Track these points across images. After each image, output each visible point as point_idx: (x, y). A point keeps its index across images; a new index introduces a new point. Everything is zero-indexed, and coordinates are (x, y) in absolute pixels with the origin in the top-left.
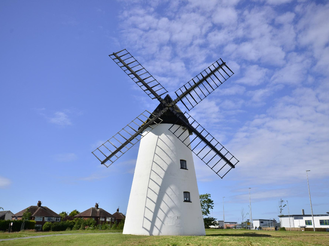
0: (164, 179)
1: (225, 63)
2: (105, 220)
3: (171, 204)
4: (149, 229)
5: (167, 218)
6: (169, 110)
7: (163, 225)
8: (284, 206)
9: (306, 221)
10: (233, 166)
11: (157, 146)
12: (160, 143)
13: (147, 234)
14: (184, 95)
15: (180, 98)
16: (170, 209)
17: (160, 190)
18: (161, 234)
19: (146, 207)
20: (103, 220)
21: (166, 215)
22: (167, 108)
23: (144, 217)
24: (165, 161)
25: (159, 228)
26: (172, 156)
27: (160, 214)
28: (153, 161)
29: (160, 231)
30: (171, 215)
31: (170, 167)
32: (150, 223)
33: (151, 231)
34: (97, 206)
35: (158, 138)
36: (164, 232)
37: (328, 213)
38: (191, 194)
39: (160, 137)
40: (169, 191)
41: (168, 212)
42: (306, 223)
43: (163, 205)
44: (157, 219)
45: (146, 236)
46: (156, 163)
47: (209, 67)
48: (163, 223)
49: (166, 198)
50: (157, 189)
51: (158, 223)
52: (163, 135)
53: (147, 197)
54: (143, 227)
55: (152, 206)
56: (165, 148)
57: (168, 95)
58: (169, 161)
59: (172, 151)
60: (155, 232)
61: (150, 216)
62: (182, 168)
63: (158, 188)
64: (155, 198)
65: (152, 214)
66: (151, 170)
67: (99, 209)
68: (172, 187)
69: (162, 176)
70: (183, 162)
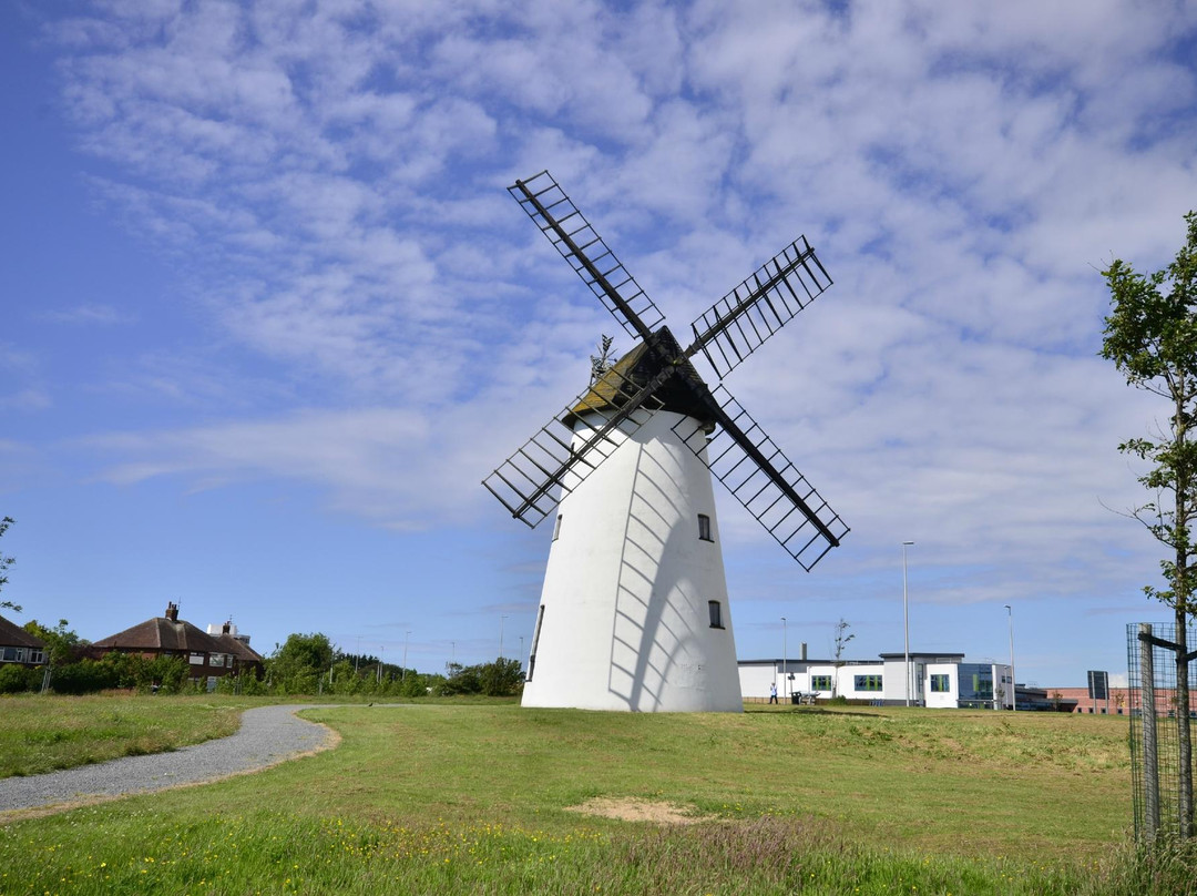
0: (662, 566)
1: (813, 249)
2: (206, 660)
3: (680, 631)
4: (628, 693)
5: (673, 668)
6: (676, 375)
7: (665, 684)
8: (848, 639)
9: (814, 678)
10: (834, 542)
11: (639, 474)
12: (647, 466)
13: (625, 707)
14: (712, 333)
15: (700, 343)
16: (680, 644)
17: (653, 594)
18: (660, 709)
19: (614, 637)
20: (197, 660)
21: (671, 659)
22: (672, 369)
23: (612, 663)
24: (663, 516)
25: (655, 693)
26: (679, 503)
27: (657, 657)
28: (630, 514)
29: (657, 700)
30: (681, 659)
31: (677, 530)
32: (630, 681)
33: (634, 700)
34: (173, 613)
35: (642, 449)
36: (667, 705)
38: (722, 606)
39: (645, 446)
40: (675, 596)
41: (676, 650)
42: (814, 684)
43: (662, 635)
44: (649, 670)
45: (622, 714)
46: (639, 521)
47: (774, 259)
48: (664, 679)
49: (668, 615)
50: (645, 591)
51: (651, 680)
52: (654, 442)
53: (617, 611)
54: (610, 690)
55: (635, 637)
56: (662, 480)
57: (665, 327)
58: (672, 517)
59: (680, 490)
60: (646, 704)
61: (630, 662)
62: (702, 538)
63: (649, 588)
64: (640, 615)
65: (635, 656)
66: (626, 537)
68: (684, 586)
69: (657, 557)
70: (704, 521)
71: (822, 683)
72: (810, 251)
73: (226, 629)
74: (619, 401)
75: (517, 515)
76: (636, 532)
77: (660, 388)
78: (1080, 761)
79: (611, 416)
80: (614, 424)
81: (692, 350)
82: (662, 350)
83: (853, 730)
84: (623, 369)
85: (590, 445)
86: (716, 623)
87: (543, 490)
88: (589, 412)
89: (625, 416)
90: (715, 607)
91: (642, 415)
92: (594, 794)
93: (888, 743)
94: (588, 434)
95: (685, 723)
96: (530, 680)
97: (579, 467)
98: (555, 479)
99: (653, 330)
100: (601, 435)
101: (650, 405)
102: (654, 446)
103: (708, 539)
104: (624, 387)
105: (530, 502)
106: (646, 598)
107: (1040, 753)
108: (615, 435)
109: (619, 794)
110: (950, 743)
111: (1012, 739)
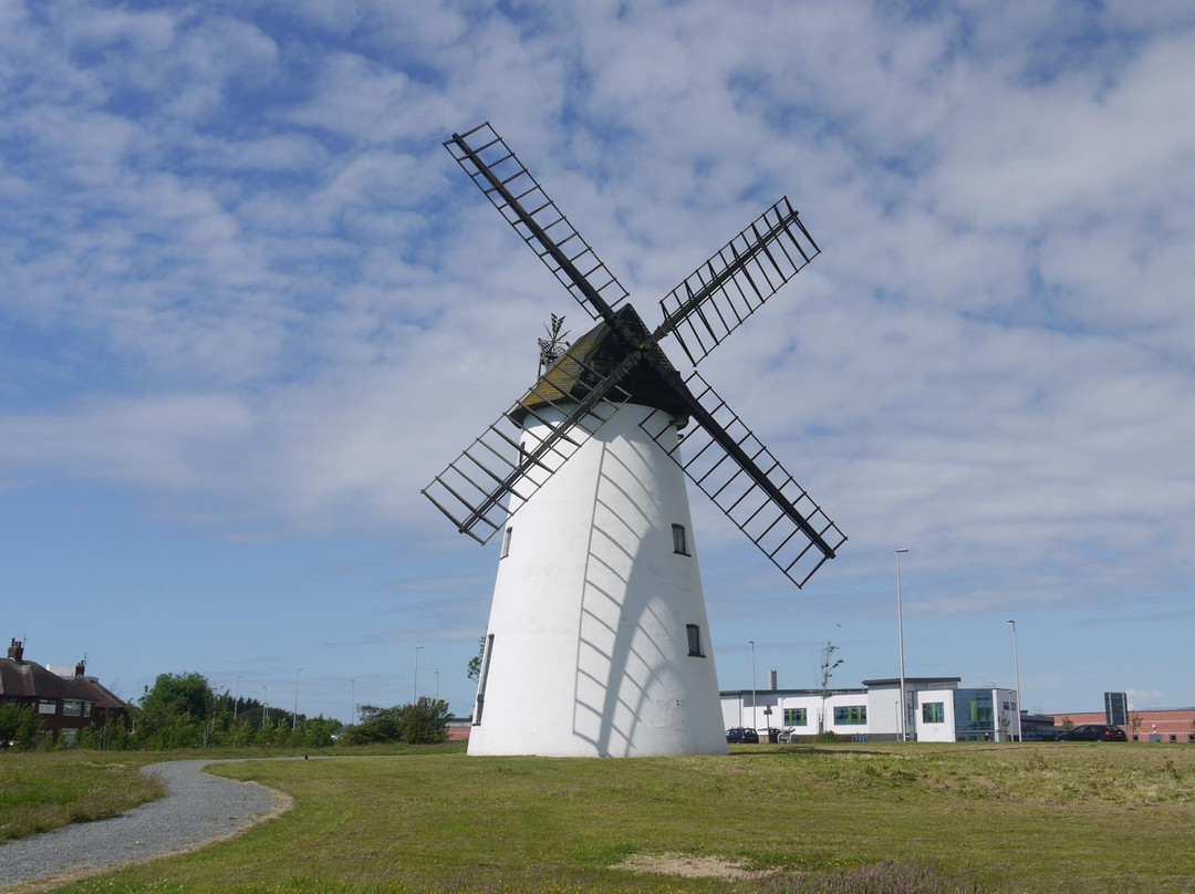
0: (632, 585)
1: (797, 213)
2: (59, 709)
3: (653, 659)
4: (595, 736)
5: (647, 704)
6: (643, 362)
7: (639, 724)
8: (836, 665)
9: (786, 711)
10: (829, 553)
11: (602, 477)
12: (612, 468)
13: (593, 752)
14: (684, 312)
15: (670, 324)
16: (654, 675)
17: (623, 619)
18: (634, 753)
19: (578, 669)
20: (48, 709)
21: (644, 694)
22: (638, 355)
23: (576, 701)
24: (630, 525)
25: (627, 734)
26: (651, 511)
27: (628, 692)
28: (593, 526)
29: (630, 742)
30: (656, 692)
31: (647, 542)
32: (598, 720)
33: (602, 743)
34: (17, 651)
35: (604, 448)
36: (643, 747)
37: (866, 683)
38: (701, 630)
39: (608, 445)
40: (647, 620)
41: (649, 683)
42: (787, 718)
43: (633, 666)
44: (619, 707)
45: (591, 760)
46: (605, 534)
47: (753, 225)
48: (637, 717)
49: (639, 642)
50: (613, 615)
51: (622, 719)
52: (619, 440)
53: (580, 639)
54: (574, 733)
55: (602, 669)
56: (629, 485)
57: (628, 305)
58: (641, 527)
59: (650, 495)
60: (616, 748)
61: (597, 698)
62: (676, 552)
63: (617, 612)
64: (608, 642)
65: (602, 692)
66: (589, 553)
67: (24, 663)
68: (657, 606)
69: (626, 575)
70: (679, 530)
71: (796, 717)
72: (793, 215)
73: (80, 670)
74: (579, 393)
75: (464, 529)
76: (601, 547)
77: (626, 378)
78: (1130, 795)
79: (570, 410)
80: (574, 420)
81: (661, 332)
82: (627, 332)
83: (870, 771)
84: (580, 355)
85: (547, 445)
86: (696, 651)
87: (493, 499)
88: (543, 406)
89: (586, 410)
90: (694, 631)
91: (604, 409)
92: (630, 850)
93: (914, 784)
94: (543, 432)
95: (675, 769)
96: (478, 724)
97: (535, 472)
98: (506, 487)
99: (615, 309)
100: (559, 434)
101: (615, 397)
102: (619, 444)
103: (684, 553)
104: (584, 376)
105: (478, 514)
106: (614, 622)
107: (1083, 788)
108: (575, 433)
109: (658, 850)
110: (982, 781)
111: (1048, 774)
